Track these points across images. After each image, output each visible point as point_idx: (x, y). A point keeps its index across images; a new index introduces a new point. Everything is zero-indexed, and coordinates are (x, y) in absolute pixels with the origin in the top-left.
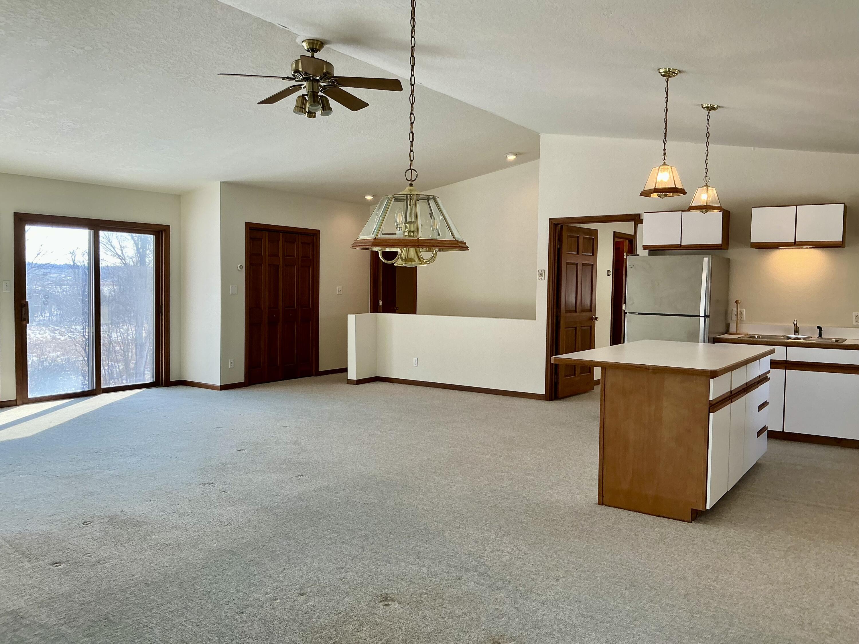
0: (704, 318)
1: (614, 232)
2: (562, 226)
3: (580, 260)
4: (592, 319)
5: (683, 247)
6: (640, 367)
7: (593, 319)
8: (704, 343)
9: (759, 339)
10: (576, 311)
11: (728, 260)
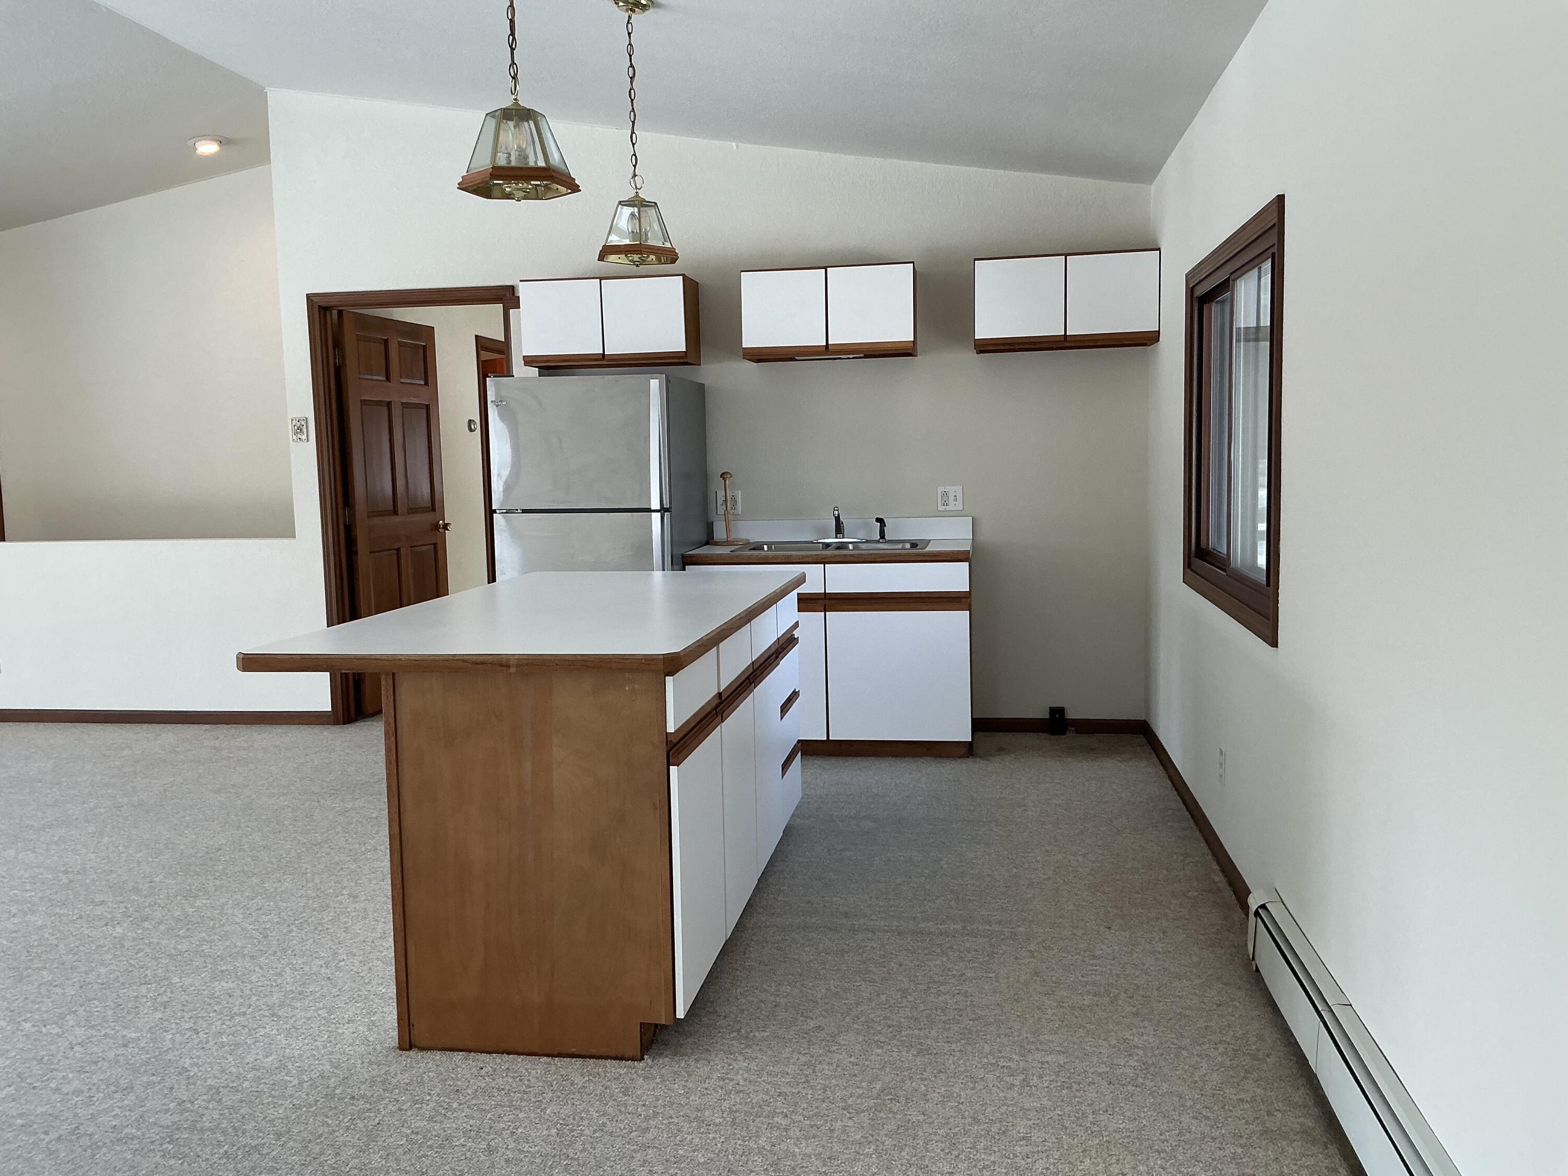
0: (659, 514)
1: (476, 336)
2: (340, 313)
3: (396, 394)
4: (436, 527)
5: (608, 361)
6: (482, 663)
7: (438, 529)
8: (664, 570)
9: (770, 553)
10: (395, 512)
11: (701, 387)
